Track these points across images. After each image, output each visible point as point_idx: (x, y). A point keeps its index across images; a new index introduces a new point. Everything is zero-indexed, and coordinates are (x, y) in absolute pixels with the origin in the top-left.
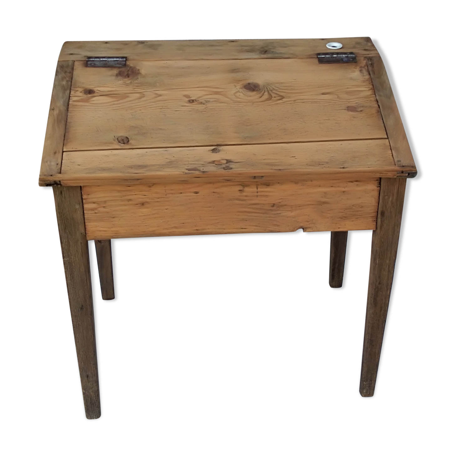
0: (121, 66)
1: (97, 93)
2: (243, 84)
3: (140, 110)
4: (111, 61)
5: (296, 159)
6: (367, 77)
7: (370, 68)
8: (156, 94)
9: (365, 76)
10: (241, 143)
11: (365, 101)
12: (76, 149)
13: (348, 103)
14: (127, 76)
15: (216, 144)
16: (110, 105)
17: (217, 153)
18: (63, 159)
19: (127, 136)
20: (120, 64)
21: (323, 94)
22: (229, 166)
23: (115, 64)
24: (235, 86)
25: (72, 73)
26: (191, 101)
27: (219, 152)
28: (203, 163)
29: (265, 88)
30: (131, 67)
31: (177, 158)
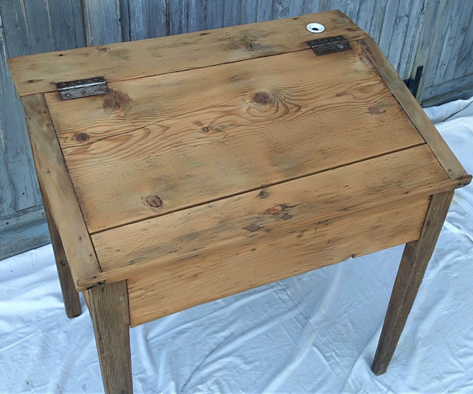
0: (103, 92)
1: (93, 137)
2: (250, 96)
3: (153, 153)
4: (88, 87)
5: (350, 188)
6: (370, 66)
7: (368, 54)
8: (163, 126)
9: (368, 65)
10: (286, 179)
11: (382, 98)
12: (103, 227)
13: (366, 103)
14: (117, 107)
15: (260, 186)
16: (116, 152)
17: (267, 198)
18: (95, 246)
19: (156, 195)
20: (102, 90)
21: (338, 95)
22: (287, 214)
23: (95, 91)
24: (244, 101)
25: (47, 111)
26: (205, 129)
27: (268, 196)
28: (257, 215)
29: (276, 97)
30: (116, 92)
31: (227, 215)
